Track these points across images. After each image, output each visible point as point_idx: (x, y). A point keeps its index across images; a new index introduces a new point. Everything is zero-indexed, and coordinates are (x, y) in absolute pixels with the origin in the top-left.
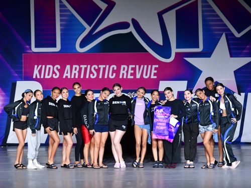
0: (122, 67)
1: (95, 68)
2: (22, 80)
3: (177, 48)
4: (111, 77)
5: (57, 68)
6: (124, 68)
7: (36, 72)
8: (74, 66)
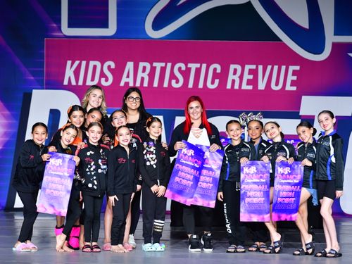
0: (232, 67)
1: (180, 69)
2: (43, 89)
3: (335, 34)
4: (210, 86)
5: (109, 67)
6: (235, 71)
7: (69, 73)
8: (141, 65)
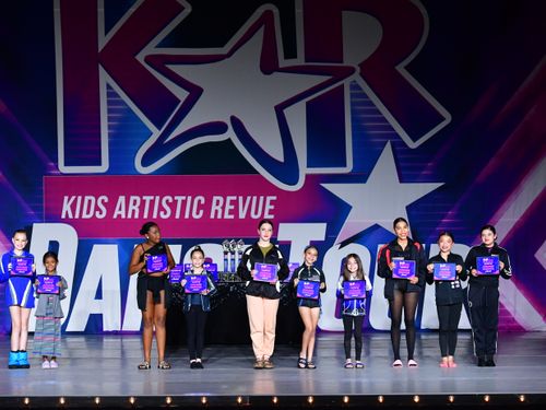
0: (215, 198)
1: (167, 201)
2: (42, 222)
3: (308, 166)
4: (195, 216)
5: (103, 201)
6: (218, 202)
7: (66, 207)
8: (132, 198)
